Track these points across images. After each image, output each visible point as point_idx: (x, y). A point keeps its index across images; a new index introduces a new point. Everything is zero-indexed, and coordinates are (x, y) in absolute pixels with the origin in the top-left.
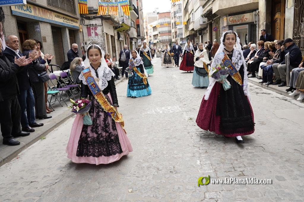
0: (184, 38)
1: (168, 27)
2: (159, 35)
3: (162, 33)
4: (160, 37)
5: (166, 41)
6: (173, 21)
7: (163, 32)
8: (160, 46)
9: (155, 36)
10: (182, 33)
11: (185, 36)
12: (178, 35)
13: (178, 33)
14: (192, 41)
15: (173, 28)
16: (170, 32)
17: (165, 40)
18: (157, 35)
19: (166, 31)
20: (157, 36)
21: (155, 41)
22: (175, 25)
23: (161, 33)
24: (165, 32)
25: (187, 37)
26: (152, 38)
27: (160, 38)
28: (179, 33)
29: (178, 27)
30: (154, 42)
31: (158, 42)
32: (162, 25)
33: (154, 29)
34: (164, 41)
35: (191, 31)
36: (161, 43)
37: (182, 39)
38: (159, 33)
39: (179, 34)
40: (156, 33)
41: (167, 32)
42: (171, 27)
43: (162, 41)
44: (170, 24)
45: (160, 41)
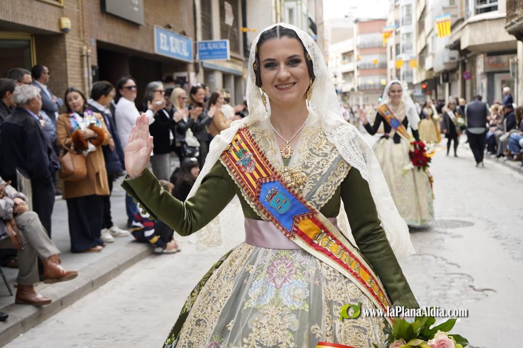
0: (417, 84)
1: (381, 54)
2: (356, 73)
3: (364, 70)
4: (360, 79)
5: (372, 88)
6: (391, 42)
7: (367, 67)
8: (358, 100)
9: (346, 75)
10: (412, 72)
11: (417, 79)
12: (403, 76)
13: (403, 70)
14: (433, 92)
15: (391, 58)
16: (384, 66)
17: (370, 85)
18: (353, 72)
19: (374, 65)
20: (351, 75)
21: (346, 88)
22: (398, 53)
23: (361, 70)
24: (372, 67)
25: (423, 82)
26: (340, 79)
27: (358, 81)
28: (405, 70)
29: (404, 57)
30: (344, 90)
31: (353, 90)
32: (364, 49)
33: (344, 58)
34: (368, 88)
35: (430, 72)
36: (362, 93)
37: (411, 86)
38: (358, 67)
39: (405, 74)
40: (350, 66)
41: (377, 66)
42: (386, 54)
43: (363, 88)
44: (386, 47)
45: (358, 88)
